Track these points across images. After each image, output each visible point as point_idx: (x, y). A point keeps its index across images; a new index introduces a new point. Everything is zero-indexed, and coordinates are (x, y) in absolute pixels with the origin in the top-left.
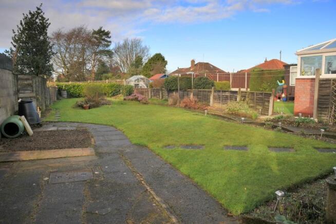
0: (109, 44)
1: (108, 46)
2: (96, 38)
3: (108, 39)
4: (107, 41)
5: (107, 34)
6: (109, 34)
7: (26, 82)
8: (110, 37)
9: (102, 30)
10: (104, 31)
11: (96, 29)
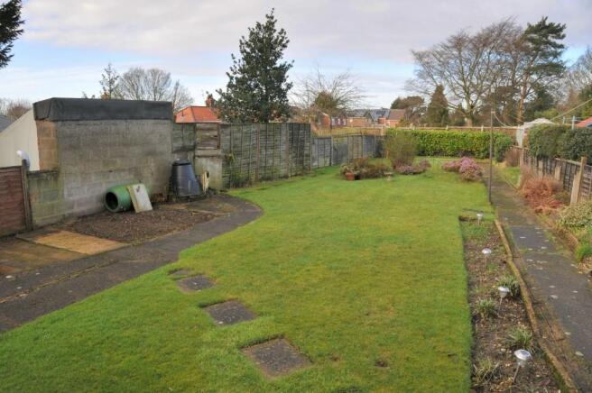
0: (559, 50)
1: (556, 55)
2: (532, 40)
3: (559, 42)
4: (555, 45)
5: (556, 31)
6: (561, 30)
7: (208, 134)
8: (564, 36)
9: (547, 23)
10: (551, 25)
11: (535, 23)
